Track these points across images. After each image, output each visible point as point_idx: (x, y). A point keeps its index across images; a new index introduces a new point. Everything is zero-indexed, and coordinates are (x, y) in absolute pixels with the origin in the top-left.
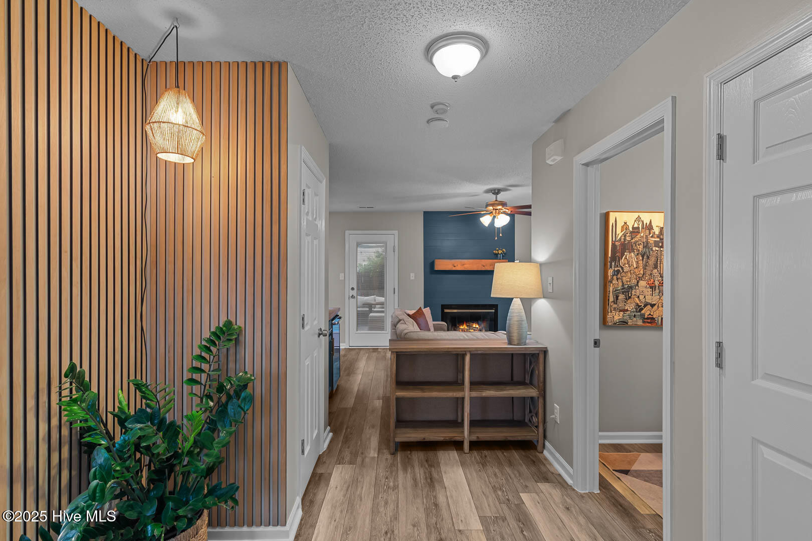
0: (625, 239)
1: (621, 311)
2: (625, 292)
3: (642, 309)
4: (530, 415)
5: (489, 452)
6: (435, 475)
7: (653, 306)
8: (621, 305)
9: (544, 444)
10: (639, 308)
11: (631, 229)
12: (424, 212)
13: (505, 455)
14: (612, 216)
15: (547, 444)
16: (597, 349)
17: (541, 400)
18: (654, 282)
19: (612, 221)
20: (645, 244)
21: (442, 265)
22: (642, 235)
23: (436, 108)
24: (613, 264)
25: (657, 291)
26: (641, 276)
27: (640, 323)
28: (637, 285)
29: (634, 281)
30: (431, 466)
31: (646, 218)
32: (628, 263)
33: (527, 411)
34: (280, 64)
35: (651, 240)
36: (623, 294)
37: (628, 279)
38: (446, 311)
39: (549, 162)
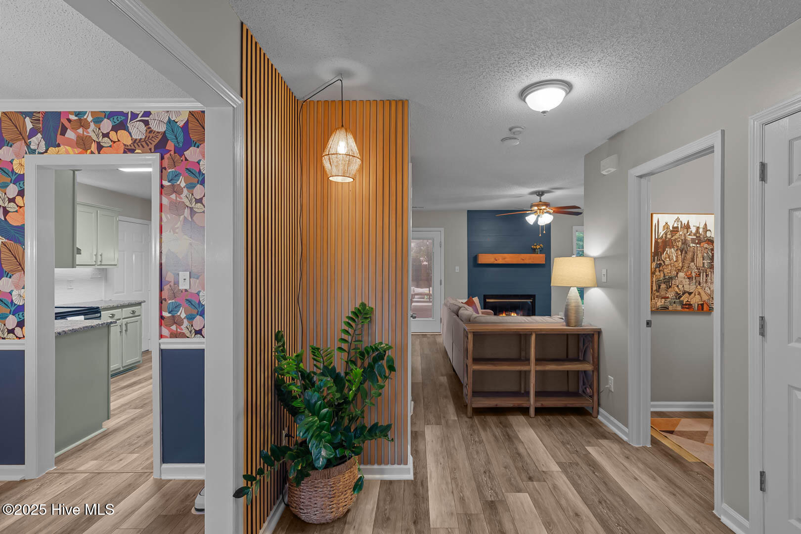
0: (666, 237)
1: (662, 298)
2: (667, 282)
3: (681, 297)
4: (584, 387)
5: (551, 417)
6: (510, 433)
7: (690, 294)
8: (663, 293)
9: (598, 411)
10: (678, 296)
11: (671, 228)
12: (468, 211)
13: (565, 420)
14: (655, 217)
15: (601, 410)
16: (649, 329)
17: (595, 373)
18: (691, 273)
19: (655, 222)
20: (684, 242)
21: (485, 259)
22: (681, 233)
23: (514, 130)
24: (656, 258)
25: (694, 281)
26: (680, 268)
27: (679, 308)
28: (677, 276)
29: (674, 273)
30: (505, 426)
31: (684, 219)
32: (669, 257)
33: (581, 383)
34: (403, 102)
35: (689, 238)
36: (665, 284)
37: (669, 271)
38: (487, 300)
39: (604, 173)
